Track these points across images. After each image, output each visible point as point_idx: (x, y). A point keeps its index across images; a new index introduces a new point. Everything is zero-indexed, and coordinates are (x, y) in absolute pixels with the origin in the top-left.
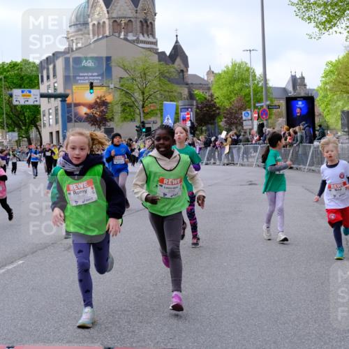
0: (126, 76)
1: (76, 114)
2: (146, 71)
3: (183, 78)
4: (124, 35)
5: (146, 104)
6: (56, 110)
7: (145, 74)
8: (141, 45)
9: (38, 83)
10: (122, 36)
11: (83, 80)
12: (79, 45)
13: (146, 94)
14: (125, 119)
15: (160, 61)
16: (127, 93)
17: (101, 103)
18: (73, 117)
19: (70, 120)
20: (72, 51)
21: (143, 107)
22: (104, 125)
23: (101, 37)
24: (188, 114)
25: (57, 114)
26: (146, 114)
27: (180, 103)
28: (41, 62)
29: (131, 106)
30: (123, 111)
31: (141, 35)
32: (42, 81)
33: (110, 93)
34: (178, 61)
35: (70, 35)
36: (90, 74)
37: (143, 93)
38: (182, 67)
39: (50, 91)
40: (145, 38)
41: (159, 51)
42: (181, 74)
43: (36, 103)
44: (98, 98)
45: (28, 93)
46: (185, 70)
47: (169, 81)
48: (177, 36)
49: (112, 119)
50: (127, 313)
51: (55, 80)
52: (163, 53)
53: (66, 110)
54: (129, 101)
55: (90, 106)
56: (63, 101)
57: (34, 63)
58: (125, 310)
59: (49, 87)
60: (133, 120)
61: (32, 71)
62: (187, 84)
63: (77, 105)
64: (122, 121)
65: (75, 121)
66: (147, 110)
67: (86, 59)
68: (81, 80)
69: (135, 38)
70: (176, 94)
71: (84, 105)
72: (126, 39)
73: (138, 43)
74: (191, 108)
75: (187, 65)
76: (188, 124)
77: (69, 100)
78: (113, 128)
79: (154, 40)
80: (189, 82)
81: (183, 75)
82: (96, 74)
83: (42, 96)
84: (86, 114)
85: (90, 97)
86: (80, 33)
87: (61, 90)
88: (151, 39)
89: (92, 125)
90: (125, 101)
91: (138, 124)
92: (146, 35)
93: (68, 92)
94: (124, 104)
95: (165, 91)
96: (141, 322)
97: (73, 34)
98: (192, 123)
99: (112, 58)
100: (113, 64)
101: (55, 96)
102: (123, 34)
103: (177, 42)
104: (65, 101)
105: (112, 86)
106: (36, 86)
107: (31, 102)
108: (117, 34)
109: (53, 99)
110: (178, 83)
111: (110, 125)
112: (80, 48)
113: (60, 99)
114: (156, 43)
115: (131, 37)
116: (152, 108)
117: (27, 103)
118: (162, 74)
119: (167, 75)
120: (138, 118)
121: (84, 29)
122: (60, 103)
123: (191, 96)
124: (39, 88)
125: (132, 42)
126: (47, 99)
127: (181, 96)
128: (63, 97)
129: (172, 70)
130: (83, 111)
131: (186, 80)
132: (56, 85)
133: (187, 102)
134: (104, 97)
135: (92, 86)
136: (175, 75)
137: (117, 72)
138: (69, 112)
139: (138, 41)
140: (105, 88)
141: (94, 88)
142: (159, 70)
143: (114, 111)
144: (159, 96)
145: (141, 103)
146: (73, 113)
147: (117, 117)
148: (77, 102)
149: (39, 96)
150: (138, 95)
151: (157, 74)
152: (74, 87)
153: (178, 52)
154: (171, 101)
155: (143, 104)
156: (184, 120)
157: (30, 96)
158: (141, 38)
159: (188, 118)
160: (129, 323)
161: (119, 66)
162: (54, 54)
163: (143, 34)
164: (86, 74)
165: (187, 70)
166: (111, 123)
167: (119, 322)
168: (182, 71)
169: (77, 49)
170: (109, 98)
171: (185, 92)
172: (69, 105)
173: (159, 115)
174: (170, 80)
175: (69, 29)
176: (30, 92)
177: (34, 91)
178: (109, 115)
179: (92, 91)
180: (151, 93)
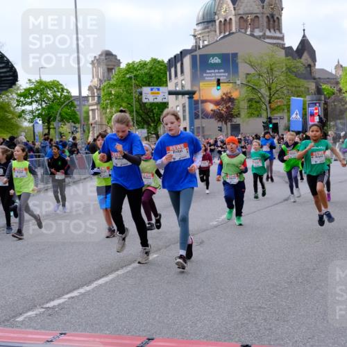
0: (252, 71)
1: (203, 111)
2: (273, 67)
3: (311, 73)
4: (251, 31)
5: (272, 100)
6: (184, 107)
7: (271, 69)
8: (267, 40)
9: (166, 80)
10: (248, 33)
11: (210, 77)
12: (206, 43)
13: (273, 90)
14: (251, 115)
15: (287, 55)
16: (253, 88)
17: (228, 100)
18: (200, 114)
19: (197, 117)
20: (199, 48)
21: (270, 103)
22: (231, 121)
23: (227, 33)
24: (316, 109)
25: (184, 111)
26: (273, 110)
27: (308, 98)
28: (169, 60)
29: (258, 102)
30: (250, 107)
31: (268, 31)
32: (170, 79)
33: (236, 89)
34: (306, 55)
35: (197, 33)
36: (217, 71)
37: (270, 89)
38: (310, 62)
39: (178, 89)
40: (272, 34)
41: (286, 46)
42: (309, 69)
43: (164, 101)
44: (224, 94)
45: (157, 91)
46: (312, 64)
47: (296, 76)
48: (304, 30)
49: (238, 115)
50: (262, 310)
51: (182, 78)
52: (290, 48)
53: (194, 106)
54: (255, 97)
55: (217, 103)
56: (191, 98)
57: (163, 62)
58: (260, 307)
59: (176, 85)
60: (259, 116)
61: (161, 69)
62: (314, 79)
63: (204, 102)
64: (249, 117)
65: (203, 118)
66: (274, 106)
67: (213, 56)
68: (208, 77)
69: (261, 34)
70: (303, 89)
71: (211, 101)
72: (252, 35)
73: (264, 39)
74: (319, 103)
75: (314, 60)
76: (317, 119)
77: (196, 97)
78: (239, 125)
79: (281, 36)
80: (317, 76)
81: (311, 70)
82: (222, 71)
83: (171, 93)
84: (212, 110)
85: (216, 93)
86: (207, 30)
87: (188, 88)
88: (278, 34)
89: (219, 121)
90: (252, 97)
91: (265, 120)
92: (272, 31)
93: (195, 89)
94: (250, 100)
95: (292, 86)
96: (278, 320)
97: (200, 32)
98: (320, 118)
99: (239, 55)
100: (239, 61)
101: (183, 93)
102: (249, 29)
103: (304, 36)
104: (193, 98)
105: (238, 82)
106: (165, 83)
107: (159, 100)
108: (243, 31)
109: (180, 96)
110: (305, 78)
111: (236, 121)
112: (207, 46)
113: (187, 96)
114: (282, 38)
115: (257, 33)
116: (279, 104)
117: (156, 101)
118: (289, 69)
119: (295, 70)
120: (264, 114)
121: (211, 27)
122: (187, 100)
123: (319, 91)
124: (167, 86)
125: (259, 38)
126: (174, 96)
127: (309, 91)
128: (191, 94)
129: (299, 64)
130: (210, 107)
131: (314, 75)
132: (183, 82)
133: (315, 97)
134: (230, 93)
135: (219, 83)
136: (302, 70)
137: (243, 68)
138: (197, 108)
139: (264, 37)
140: (231, 84)
141: (221, 84)
142: (286, 65)
143: (241, 107)
144: (285, 92)
145: (268, 99)
146: (200, 110)
147: (244, 113)
148: (204, 98)
149: (167, 93)
150: (264, 91)
151: (284, 69)
152: (201, 84)
153: (305, 46)
154: (298, 96)
155: (270, 100)
156: (312, 115)
157: (158, 93)
158: (268, 33)
159: (316, 113)
160: (265, 320)
161: (246, 62)
162: (181, 52)
163: (269, 30)
164: (213, 71)
165: (315, 65)
166: (238, 119)
167: (255, 319)
168: (310, 66)
169: (203, 47)
170: (235, 95)
171: (312, 86)
172: (196, 102)
173: (286, 111)
174: (298, 75)
175: (196, 27)
176: (159, 90)
177: (162, 89)
178: (235, 112)
179: (219, 88)
180: (278, 88)
